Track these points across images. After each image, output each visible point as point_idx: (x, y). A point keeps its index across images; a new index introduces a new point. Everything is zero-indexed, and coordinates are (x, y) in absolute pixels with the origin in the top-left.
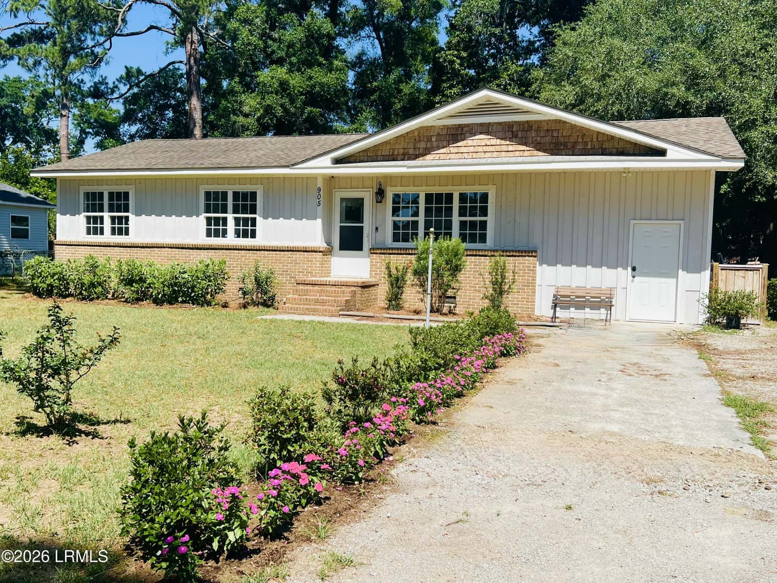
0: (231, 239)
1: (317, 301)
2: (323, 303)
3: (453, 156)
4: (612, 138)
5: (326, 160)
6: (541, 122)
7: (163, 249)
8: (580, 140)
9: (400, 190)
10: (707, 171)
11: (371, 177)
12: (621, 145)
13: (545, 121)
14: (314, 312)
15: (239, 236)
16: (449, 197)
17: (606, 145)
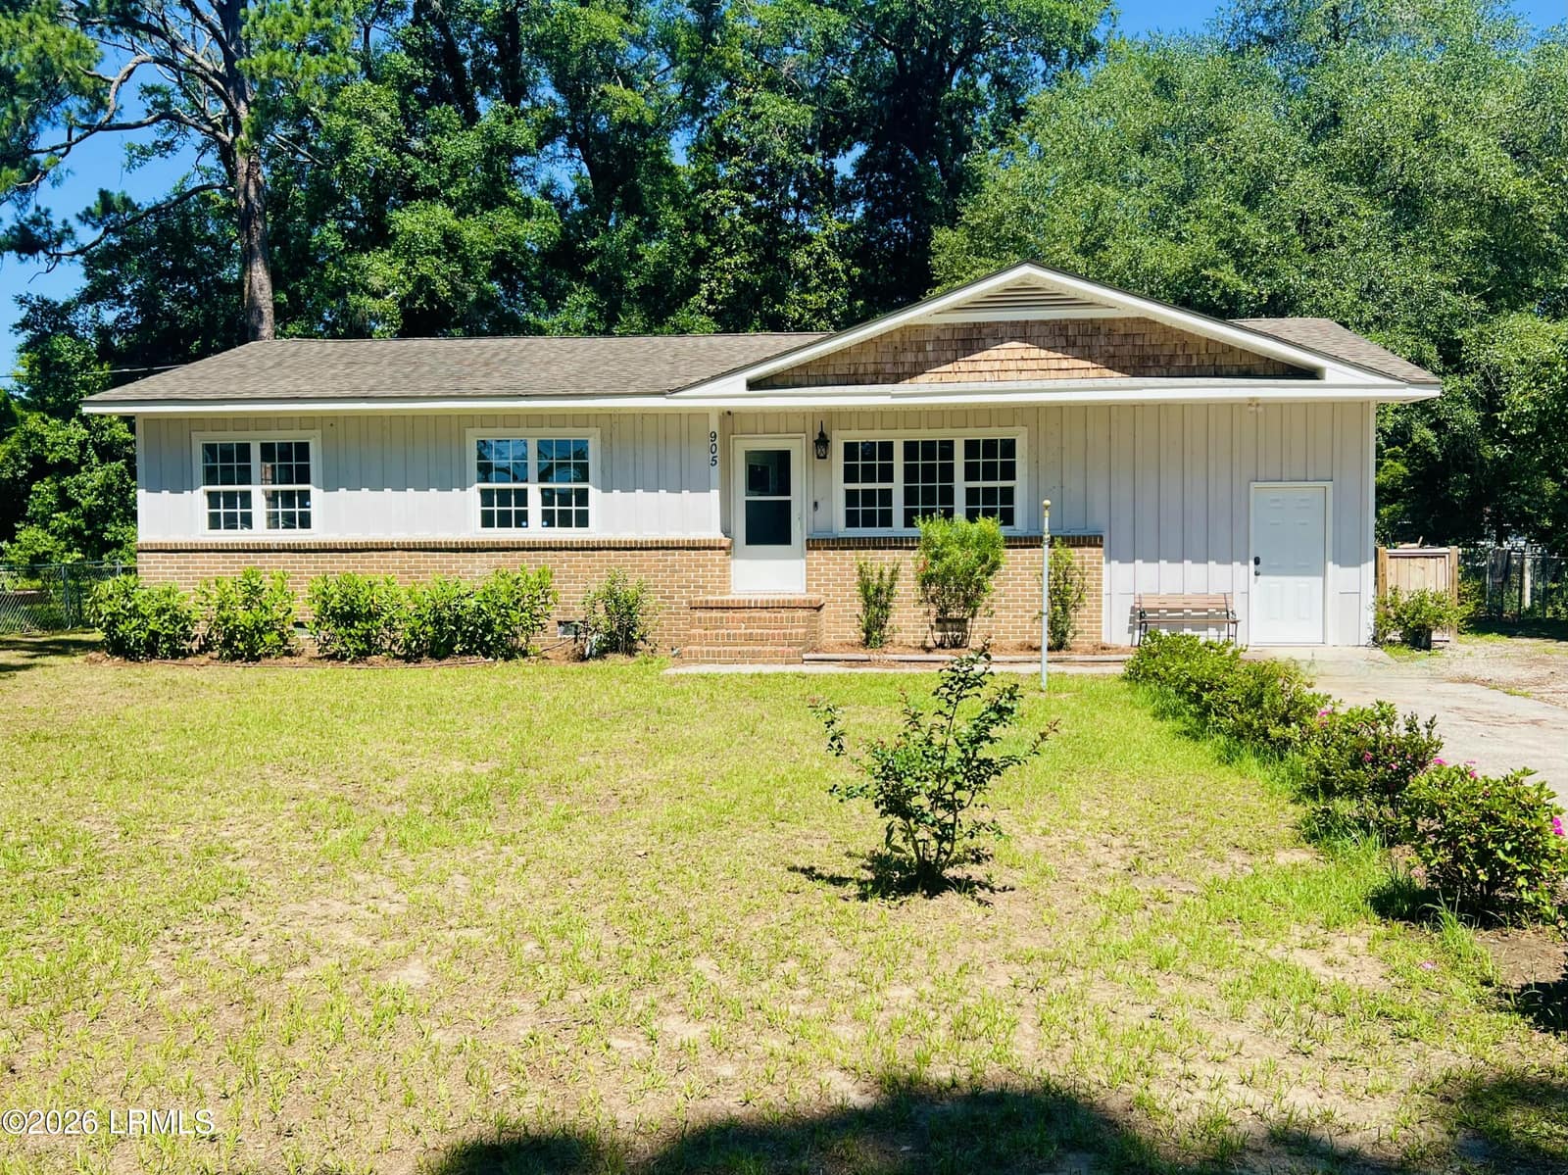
0: (535, 530)
1: (750, 638)
2: (762, 640)
3: (965, 377)
4: (1229, 349)
5: (739, 383)
6: (1113, 320)
7: (390, 554)
8: (1180, 352)
9: (858, 436)
10: (1363, 404)
11: (803, 414)
12: (1245, 360)
13: (1120, 320)
14: (754, 658)
15: (551, 524)
16: (947, 448)
17: (1222, 361)
